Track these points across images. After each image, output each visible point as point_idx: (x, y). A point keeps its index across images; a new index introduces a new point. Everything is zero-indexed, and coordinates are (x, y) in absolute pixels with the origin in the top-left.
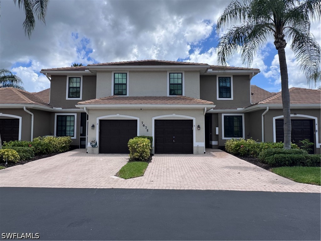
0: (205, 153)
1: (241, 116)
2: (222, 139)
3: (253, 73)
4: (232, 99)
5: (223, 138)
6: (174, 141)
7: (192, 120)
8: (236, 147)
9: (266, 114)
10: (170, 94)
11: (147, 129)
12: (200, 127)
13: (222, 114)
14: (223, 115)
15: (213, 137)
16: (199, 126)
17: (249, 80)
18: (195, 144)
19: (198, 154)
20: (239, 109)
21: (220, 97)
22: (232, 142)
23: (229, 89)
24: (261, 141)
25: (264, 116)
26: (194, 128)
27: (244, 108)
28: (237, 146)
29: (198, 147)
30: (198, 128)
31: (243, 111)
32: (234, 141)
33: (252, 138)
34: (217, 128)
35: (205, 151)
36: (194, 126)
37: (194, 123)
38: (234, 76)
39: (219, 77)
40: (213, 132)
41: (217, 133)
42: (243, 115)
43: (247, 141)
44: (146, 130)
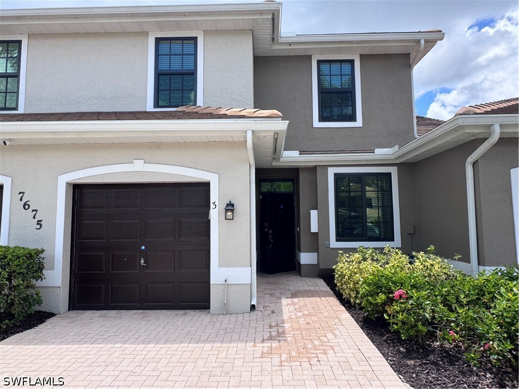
0: (253, 307)
1: (389, 175)
2: (328, 247)
3: (422, 42)
4: (359, 123)
6: (142, 262)
7: (207, 185)
10: (157, 105)
11: (38, 218)
12: (232, 211)
13: (329, 168)
14: (331, 172)
15: (304, 240)
16: (230, 207)
17: (409, 67)
18: (218, 274)
19: (226, 311)
20: (381, 153)
21: (322, 119)
22: (360, 262)
23: (348, 94)
24: (466, 259)
25: (475, 164)
26: (215, 215)
27: (396, 148)
29: (226, 284)
30: (227, 210)
31: (393, 157)
32: (365, 259)
33: (432, 248)
34: (314, 214)
35: (254, 302)
36: (212, 206)
37: (214, 196)
38: (362, 57)
39: (319, 62)
41: (314, 228)
42: (393, 171)
43: (417, 263)
44: (36, 221)
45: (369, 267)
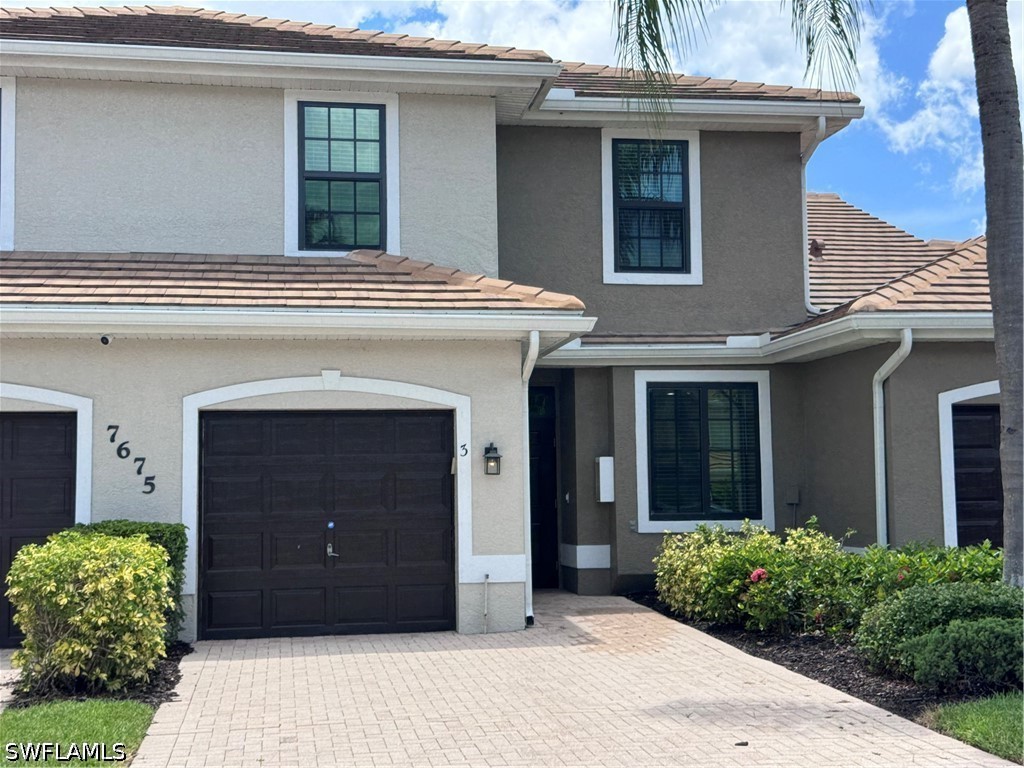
0: (530, 621)
1: (754, 386)
2: (634, 531)
3: (822, 121)
4: (695, 277)
5: (646, 525)
6: (330, 550)
7: (448, 415)
8: (722, 582)
9: (898, 371)
10: (306, 242)
11: (146, 473)
12: (497, 459)
13: (638, 373)
14: (641, 380)
15: (584, 518)
16: (491, 453)
17: (798, 160)
18: (470, 566)
19: (488, 629)
20: (740, 344)
21: (621, 266)
22: (700, 547)
23: (675, 217)
24: (866, 538)
25: (885, 383)
26: (465, 466)
27: (767, 337)
28: (729, 570)
29: (486, 584)
30: (488, 459)
31: (760, 353)
32: (709, 542)
33: (814, 519)
34: (606, 465)
35: (530, 613)
36: (459, 451)
37: (464, 433)
38: (705, 136)
39: (615, 142)
40: (578, 489)
41: (607, 494)
42: (762, 379)
43: (790, 542)
44: (142, 478)
45: (717, 552)
